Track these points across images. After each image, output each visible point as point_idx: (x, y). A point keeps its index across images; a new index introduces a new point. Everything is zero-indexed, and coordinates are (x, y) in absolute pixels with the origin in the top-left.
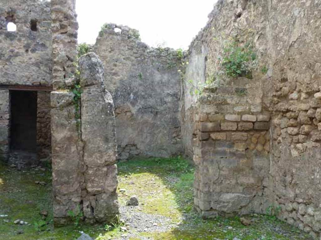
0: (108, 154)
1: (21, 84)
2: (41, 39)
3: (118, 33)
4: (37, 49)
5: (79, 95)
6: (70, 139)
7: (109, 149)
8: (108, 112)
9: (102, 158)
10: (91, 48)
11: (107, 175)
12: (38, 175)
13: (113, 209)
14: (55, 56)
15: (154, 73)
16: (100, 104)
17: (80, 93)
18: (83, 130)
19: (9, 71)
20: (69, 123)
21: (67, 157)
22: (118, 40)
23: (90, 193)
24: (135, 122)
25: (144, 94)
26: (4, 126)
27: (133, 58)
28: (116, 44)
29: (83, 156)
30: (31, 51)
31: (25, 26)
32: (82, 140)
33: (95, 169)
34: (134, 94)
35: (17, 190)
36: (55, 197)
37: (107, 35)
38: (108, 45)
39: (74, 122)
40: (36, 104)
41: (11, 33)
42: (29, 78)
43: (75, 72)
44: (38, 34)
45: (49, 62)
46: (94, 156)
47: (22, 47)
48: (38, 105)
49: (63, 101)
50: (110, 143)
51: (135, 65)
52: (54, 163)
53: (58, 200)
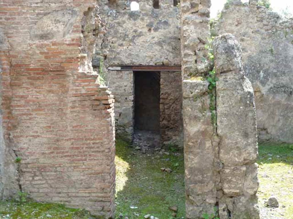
0: (247, 151)
1: (144, 64)
2: (164, 17)
3: (245, 3)
4: (160, 27)
5: (214, 83)
6: (204, 133)
7: (249, 145)
8: (248, 102)
9: (240, 155)
10: (215, 23)
11: (246, 175)
12: (163, 159)
13: (253, 214)
14: (185, 39)
15: (287, 46)
16: (238, 93)
17: (215, 81)
18: (218, 124)
19: (133, 52)
20: (203, 116)
21: (200, 154)
22: (246, 12)
23: (226, 194)
24: (266, 103)
25: (276, 71)
26: (129, 107)
27: (263, 31)
28: (243, 17)
29: (219, 153)
30: (153, 29)
31: (148, 4)
32: (217, 135)
33: (232, 168)
34: (265, 72)
35: (144, 177)
36: (188, 196)
37: (233, 7)
38: (234, 18)
39: (209, 114)
40: (159, 85)
41: (134, 13)
42: (152, 58)
43: (208, 56)
44: (160, 12)
45: (172, 40)
46: (231, 153)
47: (145, 26)
48: (161, 86)
49: (197, 91)
50: (250, 139)
51: (265, 39)
52: (187, 160)
53: (192, 200)
